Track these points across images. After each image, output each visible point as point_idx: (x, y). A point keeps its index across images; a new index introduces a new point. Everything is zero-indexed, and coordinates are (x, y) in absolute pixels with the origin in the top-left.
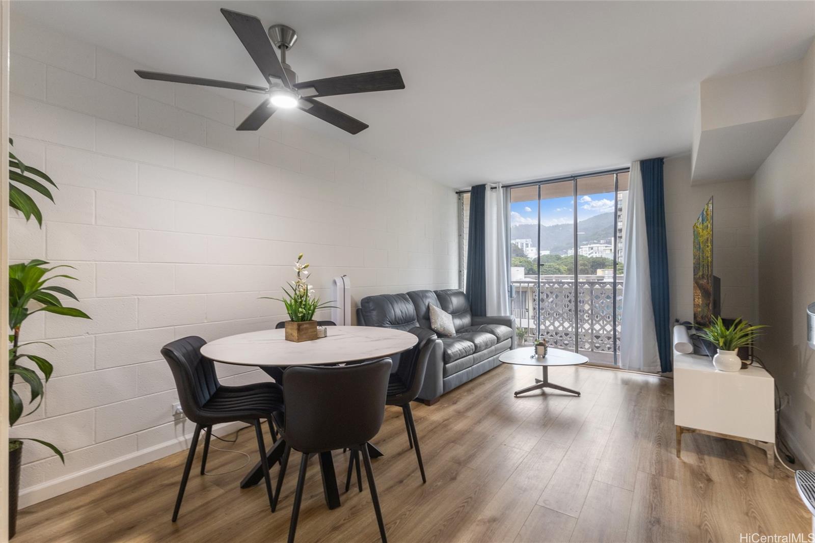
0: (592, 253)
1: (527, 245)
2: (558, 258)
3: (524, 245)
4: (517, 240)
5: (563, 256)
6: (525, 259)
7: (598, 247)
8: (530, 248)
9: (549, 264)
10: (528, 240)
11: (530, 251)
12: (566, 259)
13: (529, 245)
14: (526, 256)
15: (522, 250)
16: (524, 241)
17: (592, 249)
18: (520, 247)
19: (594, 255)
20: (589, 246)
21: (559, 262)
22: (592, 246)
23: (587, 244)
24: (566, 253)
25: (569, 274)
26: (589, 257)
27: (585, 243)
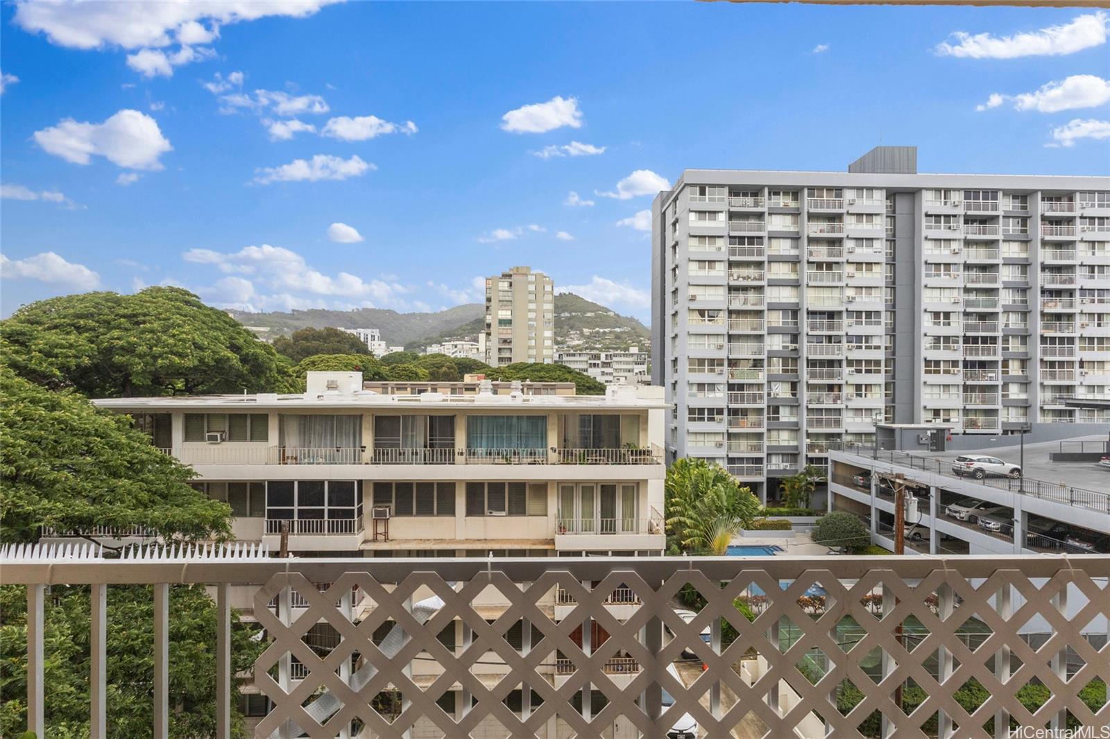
0: (456, 352)
1: (373, 337)
2: (416, 358)
3: (369, 337)
4: (359, 330)
5: (421, 355)
6: (369, 357)
7: (463, 345)
8: (376, 342)
9: (402, 366)
10: (374, 330)
11: (376, 346)
12: (424, 358)
13: (376, 337)
14: (370, 354)
15: (364, 344)
16: (369, 332)
17: (456, 347)
18: (362, 340)
19: (459, 355)
20: (452, 343)
21: (416, 362)
22: (455, 343)
23: (450, 341)
24: (425, 350)
25: (430, 381)
26: (452, 356)
27: (447, 339)
